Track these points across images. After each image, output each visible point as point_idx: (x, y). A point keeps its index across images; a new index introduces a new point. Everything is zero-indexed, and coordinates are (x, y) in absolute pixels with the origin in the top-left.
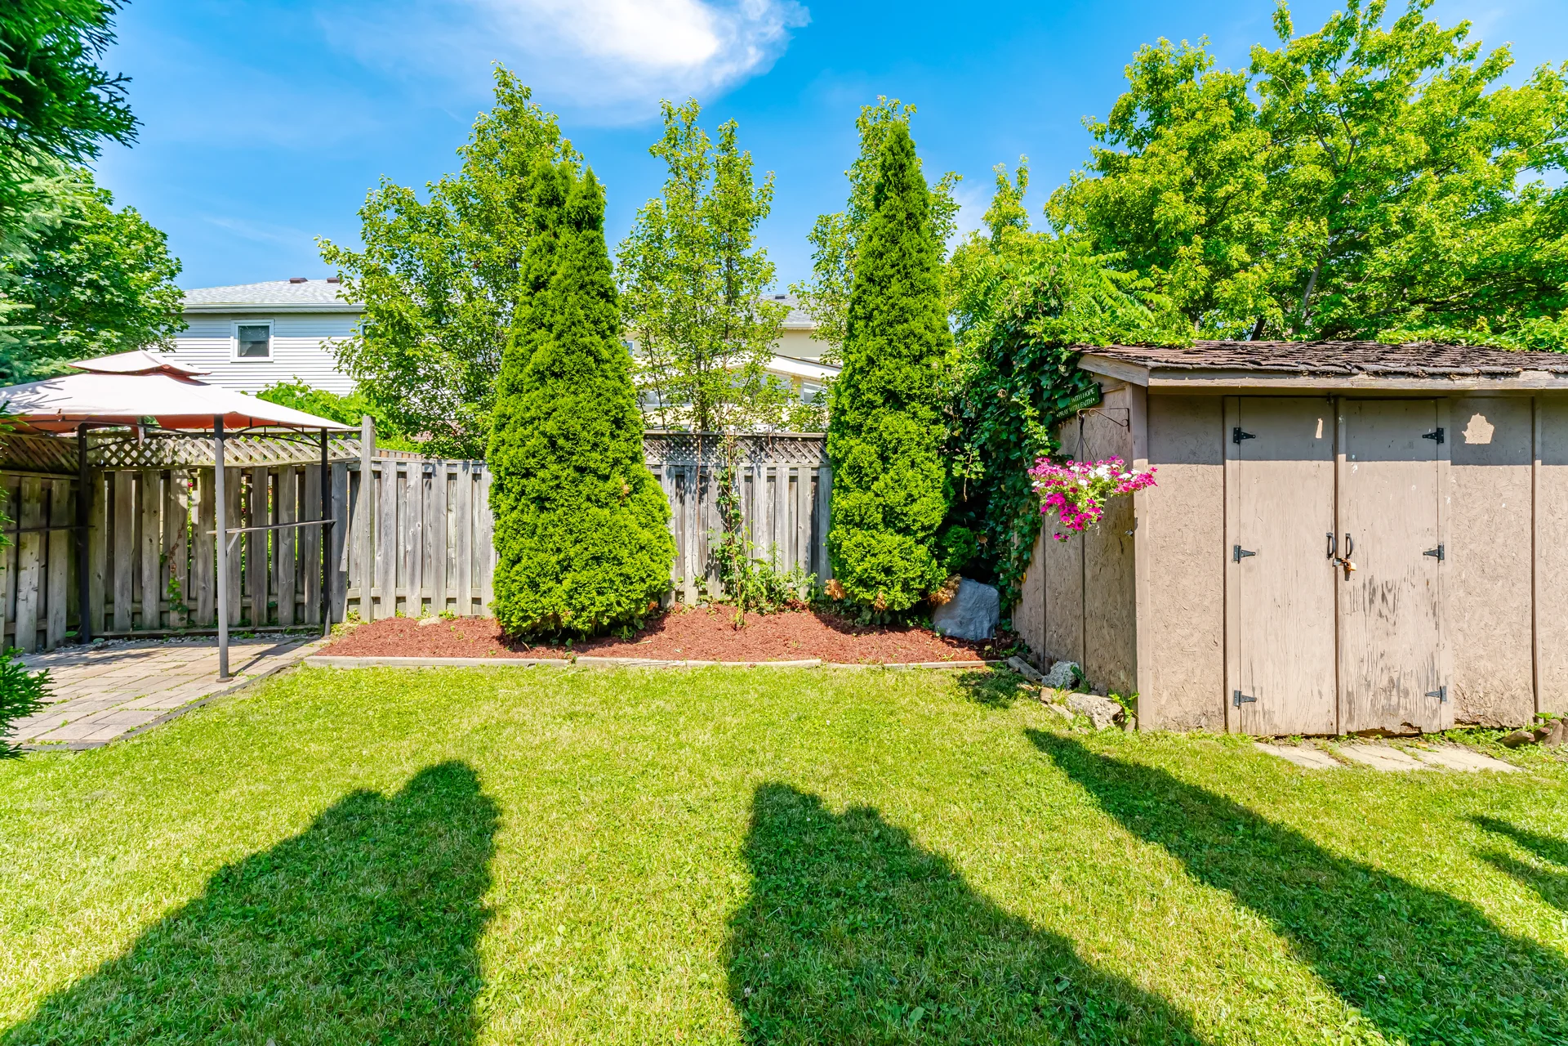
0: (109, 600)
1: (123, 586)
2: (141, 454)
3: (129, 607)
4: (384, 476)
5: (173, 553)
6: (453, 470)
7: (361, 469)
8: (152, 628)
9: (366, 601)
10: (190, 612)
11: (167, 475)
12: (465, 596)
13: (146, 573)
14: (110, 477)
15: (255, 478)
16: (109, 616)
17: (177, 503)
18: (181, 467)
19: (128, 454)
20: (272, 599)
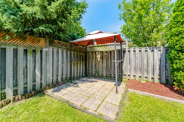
0: (89, 71)
1: (90, 69)
2: (92, 50)
3: (91, 72)
4: (131, 51)
5: (96, 64)
6: (147, 49)
7: (126, 50)
8: (94, 76)
9: (127, 75)
10: (99, 74)
11: (95, 53)
12: (150, 77)
13: (93, 67)
14: (89, 53)
15: (108, 53)
16: (89, 73)
17: (97, 57)
18: (97, 51)
19: (90, 50)
20: (111, 73)
